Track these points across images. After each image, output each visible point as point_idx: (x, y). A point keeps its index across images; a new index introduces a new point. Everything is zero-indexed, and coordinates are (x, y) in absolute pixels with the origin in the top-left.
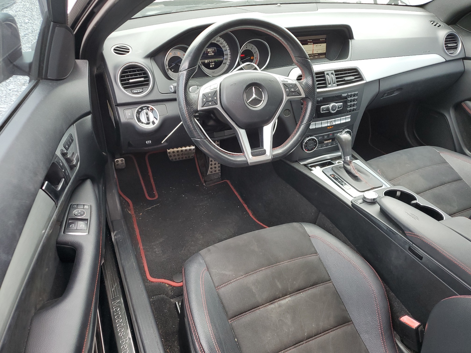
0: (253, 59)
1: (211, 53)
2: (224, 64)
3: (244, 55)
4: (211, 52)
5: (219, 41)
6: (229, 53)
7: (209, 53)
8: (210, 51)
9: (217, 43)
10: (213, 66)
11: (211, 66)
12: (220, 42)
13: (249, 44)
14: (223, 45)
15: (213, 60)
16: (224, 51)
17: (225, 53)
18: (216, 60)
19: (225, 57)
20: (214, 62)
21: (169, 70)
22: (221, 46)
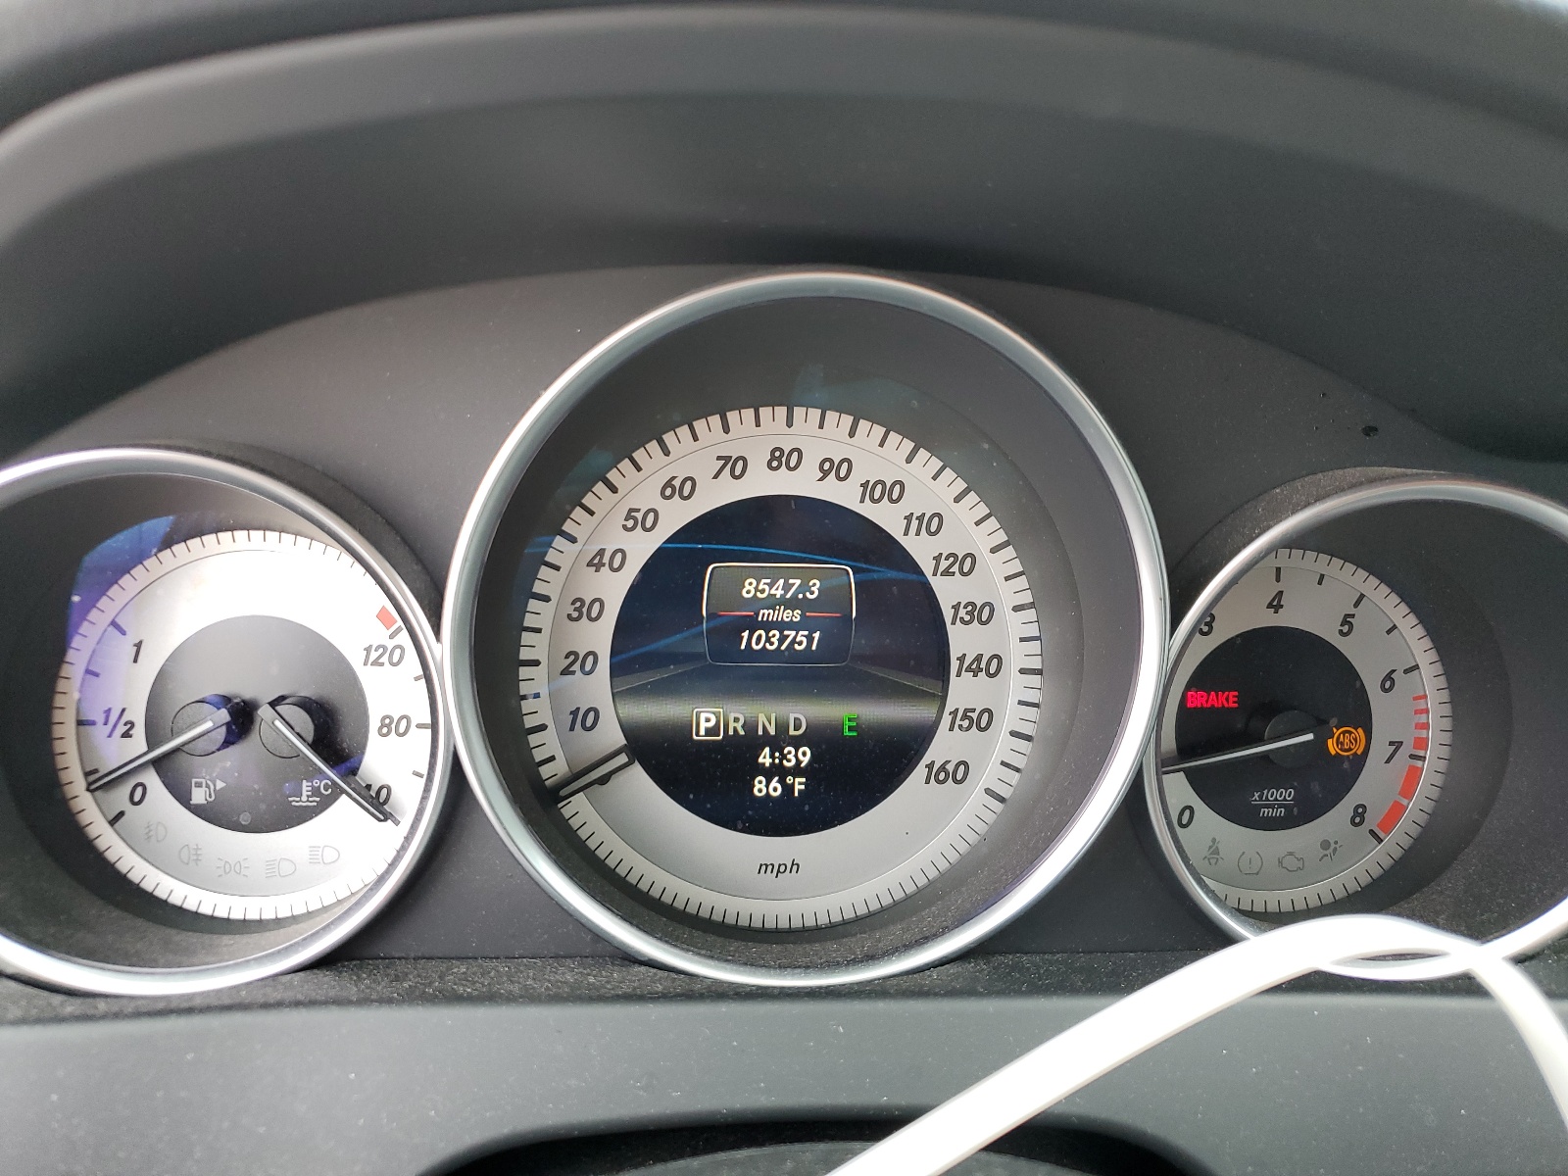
0: (1359, 762)
1: (782, 626)
2: (941, 774)
3: (1228, 699)
4: (787, 615)
5: (892, 492)
6: (1019, 655)
7: (753, 624)
8: (772, 603)
9: (868, 510)
10: (788, 789)
11: (760, 787)
12: (905, 507)
13: (1314, 562)
14: (943, 544)
15: (800, 713)
16: (948, 614)
17: (962, 641)
18: (846, 713)
19: (963, 691)
20: (820, 738)
21: (152, 779)
22: (921, 550)
